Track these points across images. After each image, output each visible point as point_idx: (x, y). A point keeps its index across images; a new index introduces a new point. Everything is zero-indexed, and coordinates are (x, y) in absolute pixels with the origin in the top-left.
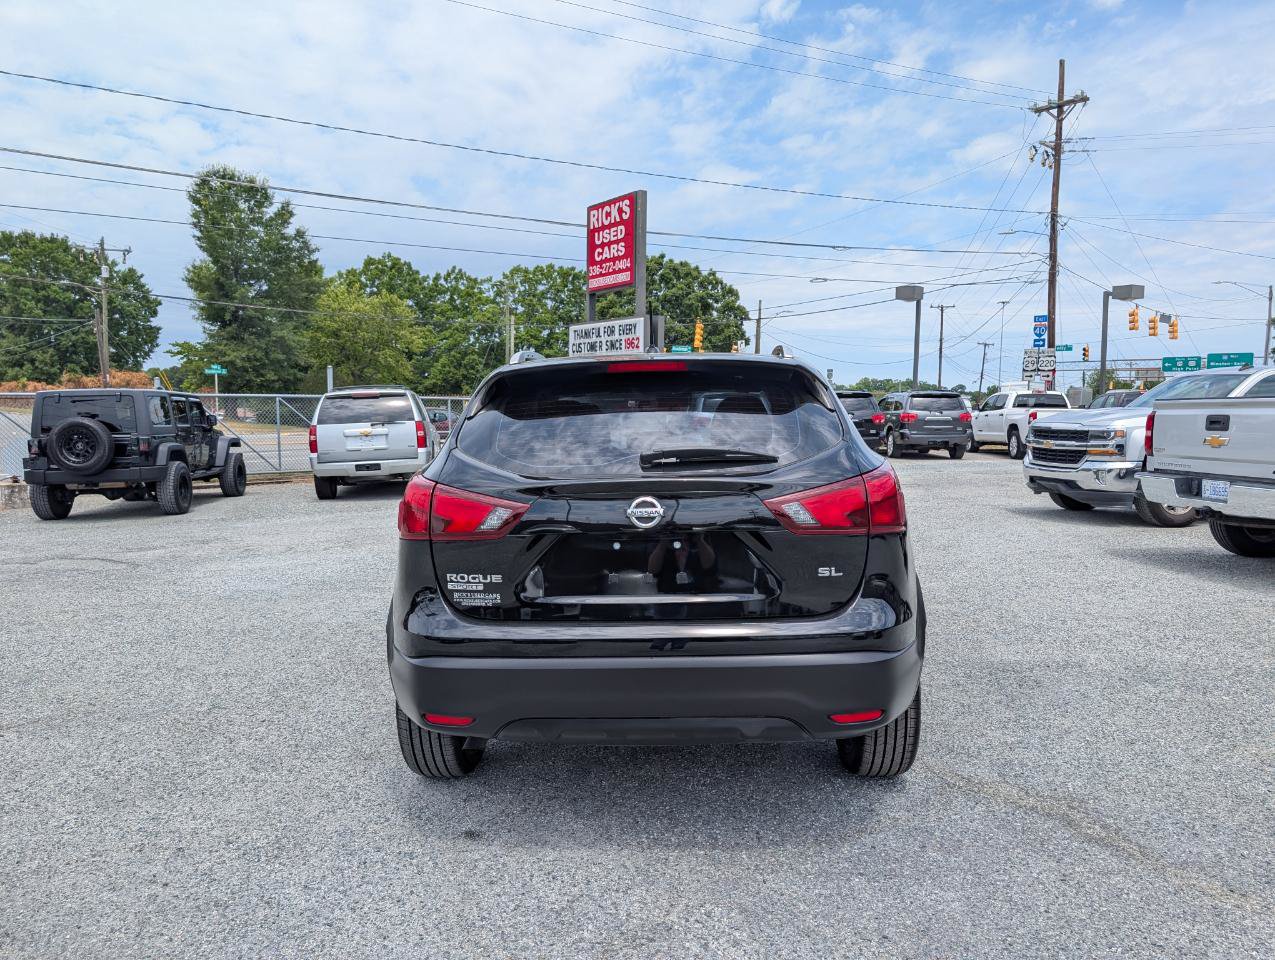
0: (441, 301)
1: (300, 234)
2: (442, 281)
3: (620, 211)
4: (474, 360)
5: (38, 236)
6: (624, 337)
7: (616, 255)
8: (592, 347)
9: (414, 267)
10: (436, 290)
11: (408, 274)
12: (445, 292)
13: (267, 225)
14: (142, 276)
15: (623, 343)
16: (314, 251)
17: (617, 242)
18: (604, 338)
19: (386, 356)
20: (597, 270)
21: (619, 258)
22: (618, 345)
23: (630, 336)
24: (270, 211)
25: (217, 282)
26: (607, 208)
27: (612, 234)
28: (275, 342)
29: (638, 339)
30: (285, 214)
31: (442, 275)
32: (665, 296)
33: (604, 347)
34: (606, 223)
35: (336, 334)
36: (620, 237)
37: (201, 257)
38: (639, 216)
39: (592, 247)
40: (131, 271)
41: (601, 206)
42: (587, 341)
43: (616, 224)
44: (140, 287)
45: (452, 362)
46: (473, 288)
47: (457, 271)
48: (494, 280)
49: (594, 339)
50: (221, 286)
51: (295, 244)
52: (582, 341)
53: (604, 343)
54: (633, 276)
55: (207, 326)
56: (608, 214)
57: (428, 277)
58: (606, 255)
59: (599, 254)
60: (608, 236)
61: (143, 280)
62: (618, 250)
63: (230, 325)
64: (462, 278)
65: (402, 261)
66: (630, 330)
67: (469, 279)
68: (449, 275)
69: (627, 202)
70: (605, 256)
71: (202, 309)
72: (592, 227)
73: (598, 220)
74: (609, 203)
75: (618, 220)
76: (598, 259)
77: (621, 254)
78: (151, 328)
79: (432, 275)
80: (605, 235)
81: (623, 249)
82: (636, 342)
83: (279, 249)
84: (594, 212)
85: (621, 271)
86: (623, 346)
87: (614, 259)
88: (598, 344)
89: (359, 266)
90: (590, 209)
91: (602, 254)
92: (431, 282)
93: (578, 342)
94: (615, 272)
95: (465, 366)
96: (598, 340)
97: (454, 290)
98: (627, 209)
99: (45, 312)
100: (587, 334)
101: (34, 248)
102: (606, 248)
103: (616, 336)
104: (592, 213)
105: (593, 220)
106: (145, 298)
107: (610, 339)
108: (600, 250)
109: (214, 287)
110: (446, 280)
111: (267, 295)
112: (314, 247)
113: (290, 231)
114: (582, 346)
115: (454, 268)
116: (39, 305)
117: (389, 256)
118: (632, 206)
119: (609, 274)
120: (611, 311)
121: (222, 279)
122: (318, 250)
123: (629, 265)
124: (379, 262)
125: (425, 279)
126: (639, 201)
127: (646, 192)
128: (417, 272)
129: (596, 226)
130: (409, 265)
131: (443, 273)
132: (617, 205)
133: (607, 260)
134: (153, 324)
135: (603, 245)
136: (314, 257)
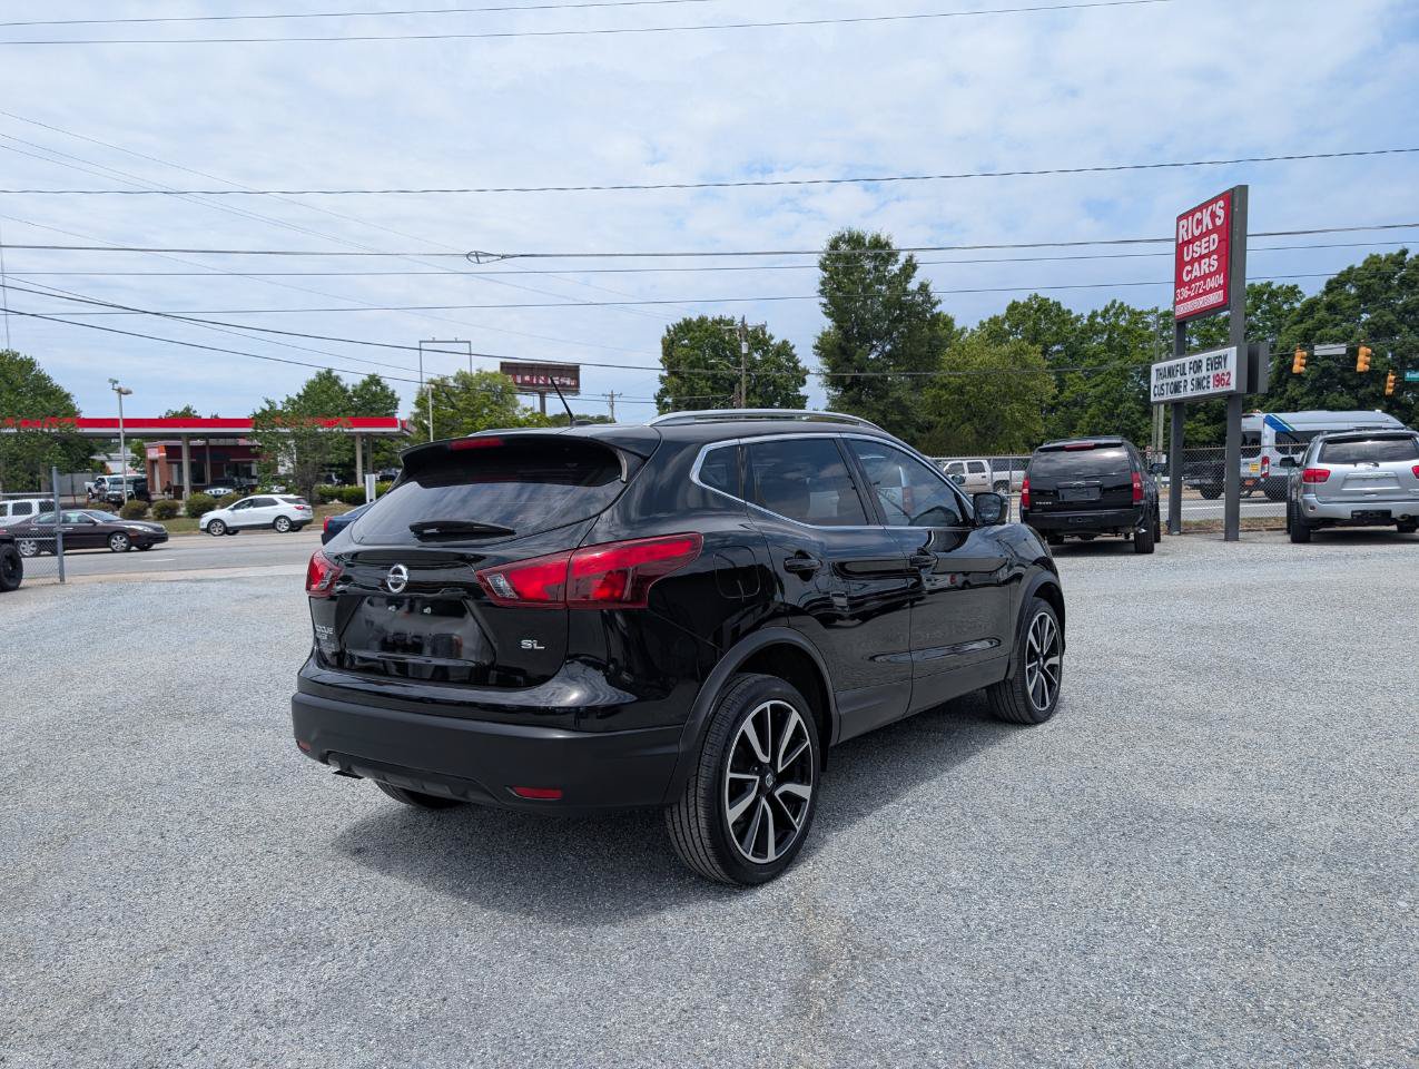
0: (1097, 343)
1: (923, 288)
2: (1099, 320)
3: (1213, 216)
4: (1130, 408)
5: (710, 319)
6: (1212, 373)
7: (1207, 272)
8: (1176, 388)
9: (1065, 307)
10: (1092, 329)
11: (1058, 315)
12: (1103, 332)
13: (890, 283)
14: (793, 347)
15: (1211, 380)
16: (936, 303)
17: (1208, 255)
18: (1189, 377)
19: (1014, 410)
20: (1185, 292)
21: (1211, 275)
22: (1205, 383)
23: (1220, 371)
24: (895, 268)
25: (840, 347)
26: (1198, 215)
27: (1204, 246)
28: (892, 403)
29: (1229, 374)
30: (910, 268)
31: (1099, 312)
32: (1406, 305)
33: (1189, 387)
34: (1197, 233)
35: (960, 390)
36: (1213, 248)
37: (828, 324)
38: (1237, 219)
39: (1180, 264)
40: (785, 343)
41: (1192, 213)
42: (1170, 380)
43: (1208, 233)
44: (791, 358)
45: (1103, 412)
46: (1136, 323)
47: (1117, 305)
48: (1161, 311)
49: (1179, 378)
50: (843, 350)
51: (919, 299)
52: (1165, 381)
53: (1189, 381)
54: (1226, 296)
55: (831, 391)
56: (1199, 222)
57: (1082, 316)
58: (1196, 273)
59: (1189, 272)
60: (1198, 249)
61: (794, 351)
62: (1210, 265)
63: (851, 389)
64: (1123, 312)
65: (1051, 302)
66: (1220, 363)
67: (1133, 313)
68: (1107, 311)
69: (1221, 203)
70: (1194, 274)
71: (827, 375)
72: (1180, 241)
73: (1187, 231)
74: (1200, 208)
75: (1210, 227)
76: (1186, 279)
77: (1212, 269)
78: (799, 397)
79: (1087, 313)
80: (1195, 249)
81: (1216, 264)
82: (1226, 378)
83: (901, 306)
84: (1184, 222)
85: (1212, 291)
86: (1211, 385)
87: (1204, 277)
88: (1182, 384)
89: (1002, 312)
90: (1180, 218)
91: (1191, 272)
92: (1085, 322)
93: (1161, 382)
94: (1206, 293)
95: (1118, 416)
96: (1184, 378)
97: (1114, 327)
98: (1221, 213)
99: (712, 389)
100: (1171, 372)
101: (706, 330)
102: (1196, 265)
103: (1204, 373)
104: (1181, 223)
105: (1182, 231)
106: (796, 367)
107: (1196, 376)
108: (1189, 268)
109: (837, 351)
110: (1103, 317)
111: (889, 355)
112: (936, 299)
113: (913, 285)
114: (1165, 387)
115: (1114, 301)
116: (709, 383)
117: (1036, 296)
118: (1228, 209)
119: (1200, 295)
120: (1319, 332)
121: (843, 344)
122: (940, 301)
123: (1222, 282)
124: (1025, 305)
125: (1078, 319)
126: (1237, 200)
127: (1246, 187)
128: (1069, 312)
129: (1186, 239)
130: (1058, 304)
131: (1100, 310)
132: (1210, 208)
133: (1197, 279)
134: (802, 393)
135: (1192, 262)
136: (936, 310)
